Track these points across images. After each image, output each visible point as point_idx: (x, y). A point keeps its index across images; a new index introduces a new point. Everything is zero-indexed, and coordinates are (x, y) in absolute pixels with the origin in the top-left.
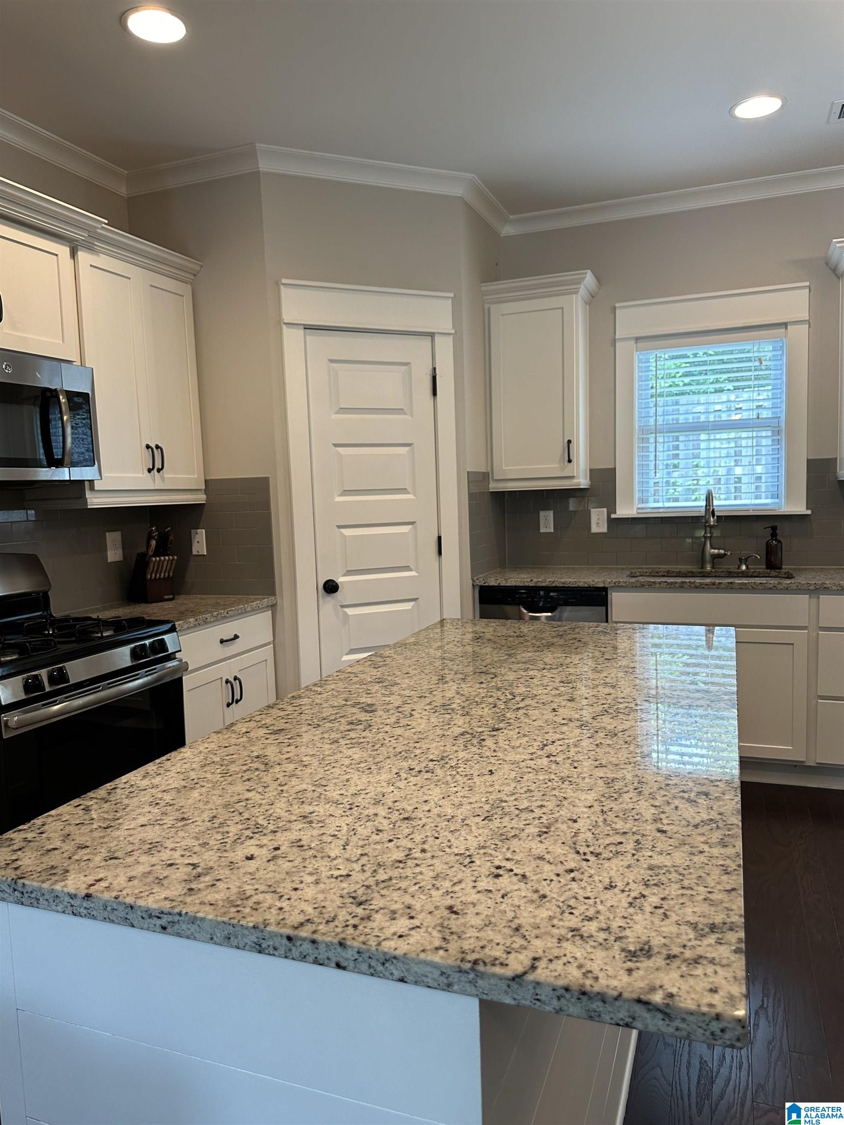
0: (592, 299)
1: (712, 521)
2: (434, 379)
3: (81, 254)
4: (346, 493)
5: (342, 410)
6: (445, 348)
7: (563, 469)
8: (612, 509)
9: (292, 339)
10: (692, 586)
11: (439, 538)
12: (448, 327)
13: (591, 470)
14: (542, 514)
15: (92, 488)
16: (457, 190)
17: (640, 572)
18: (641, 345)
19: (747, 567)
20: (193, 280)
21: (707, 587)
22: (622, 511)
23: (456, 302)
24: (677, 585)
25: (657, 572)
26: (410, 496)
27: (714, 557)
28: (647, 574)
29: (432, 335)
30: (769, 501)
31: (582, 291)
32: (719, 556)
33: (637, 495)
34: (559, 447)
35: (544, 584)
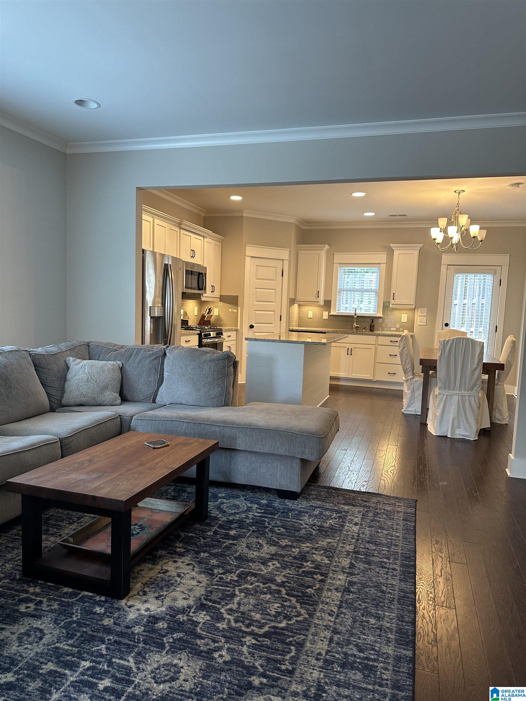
0: (328, 251)
1: (356, 317)
2: (283, 272)
3: (205, 239)
4: (257, 301)
5: (258, 279)
6: (286, 263)
7: (316, 299)
8: (329, 312)
9: (248, 260)
11: (281, 316)
12: (287, 258)
13: (325, 300)
14: (309, 312)
15: (203, 296)
16: (293, 221)
18: (341, 265)
19: (365, 330)
20: (222, 242)
22: (332, 313)
23: (290, 252)
26: (274, 304)
27: (357, 327)
29: (283, 260)
30: (373, 313)
31: (325, 249)
32: (358, 327)
33: (337, 308)
34: (316, 292)
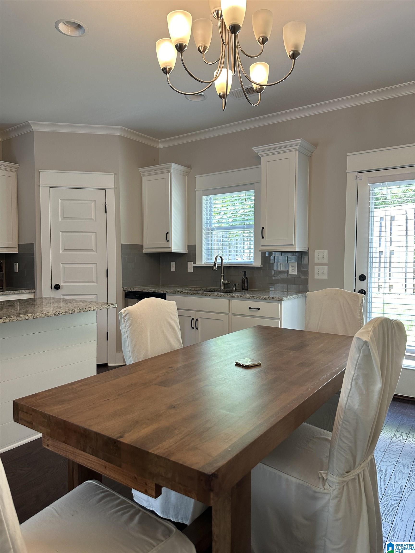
0: (188, 174)
2: (106, 206)
4: (65, 250)
7: (166, 244)
10: (191, 294)
11: (107, 270)
12: (112, 186)
13: (188, 245)
14: (172, 263)
16: (118, 133)
17: (197, 289)
18: (204, 193)
19: (236, 288)
20: (17, 170)
21: (195, 294)
22: (198, 264)
24: (186, 293)
25: (203, 289)
27: (225, 284)
28: (199, 290)
29: (105, 189)
31: (173, 171)
33: (205, 256)
35: (145, 291)
